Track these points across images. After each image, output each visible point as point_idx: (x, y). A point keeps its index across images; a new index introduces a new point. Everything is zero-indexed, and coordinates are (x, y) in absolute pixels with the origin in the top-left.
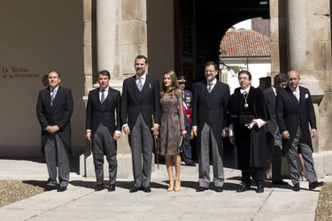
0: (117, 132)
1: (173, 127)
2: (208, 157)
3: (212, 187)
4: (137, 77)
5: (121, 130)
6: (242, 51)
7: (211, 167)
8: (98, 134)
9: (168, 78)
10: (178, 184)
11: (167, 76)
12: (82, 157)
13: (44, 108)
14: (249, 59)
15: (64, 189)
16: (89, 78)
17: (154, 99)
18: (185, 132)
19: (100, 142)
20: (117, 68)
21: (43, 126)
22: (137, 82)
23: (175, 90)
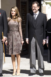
1: (16, 39)
3: (37, 73)
7: (37, 61)
10: (19, 71)
11: (13, 9)
18: (23, 42)
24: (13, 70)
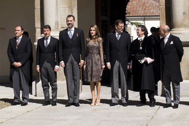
0: (57, 67)
1: (95, 63)
2: (118, 83)
3: (120, 103)
4: (69, 29)
5: (59, 65)
6: (141, 13)
7: (120, 90)
8: (44, 67)
9: (94, 30)
10: (99, 101)
11: (92, 29)
12: (34, 83)
13: (12, 50)
14: (145, 18)
15: (26, 104)
16: (38, 31)
17: (80, 44)
18: (104, 66)
19: (45, 73)
20: (57, 23)
21: (12, 62)
22: (69, 33)
23: (97, 38)
24: (91, 100)
